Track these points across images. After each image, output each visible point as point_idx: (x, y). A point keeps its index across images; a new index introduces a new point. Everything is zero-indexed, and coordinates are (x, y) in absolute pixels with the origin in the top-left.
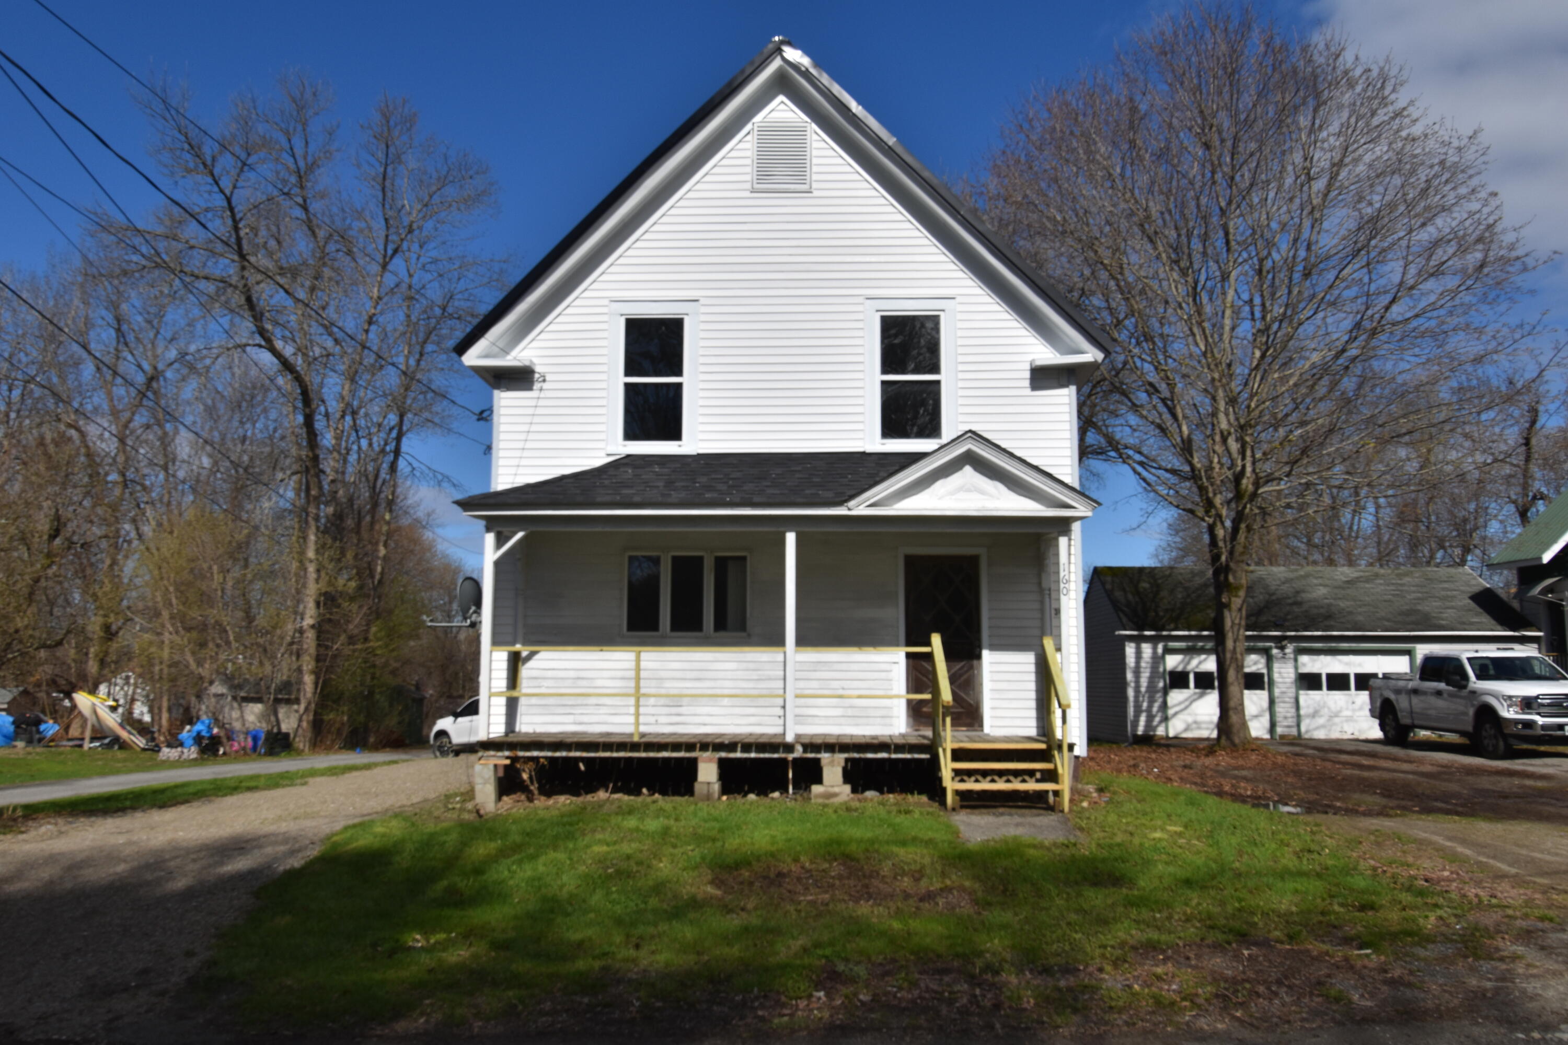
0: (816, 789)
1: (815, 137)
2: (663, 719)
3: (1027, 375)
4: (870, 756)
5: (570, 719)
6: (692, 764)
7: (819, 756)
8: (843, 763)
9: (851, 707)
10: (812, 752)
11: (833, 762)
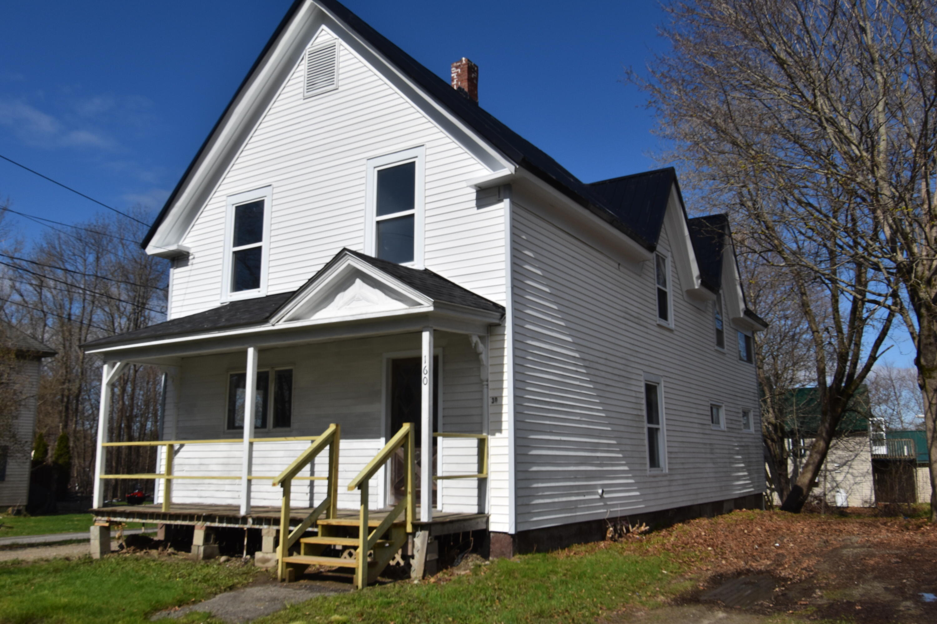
0: (258, 555)
1: (341, 48)
3: (474, 196)
5: (195, 494)
6: (190, 531)
7: (261, 527)
8: (274, 534)
10: (257, 524)
11: (268, 532)
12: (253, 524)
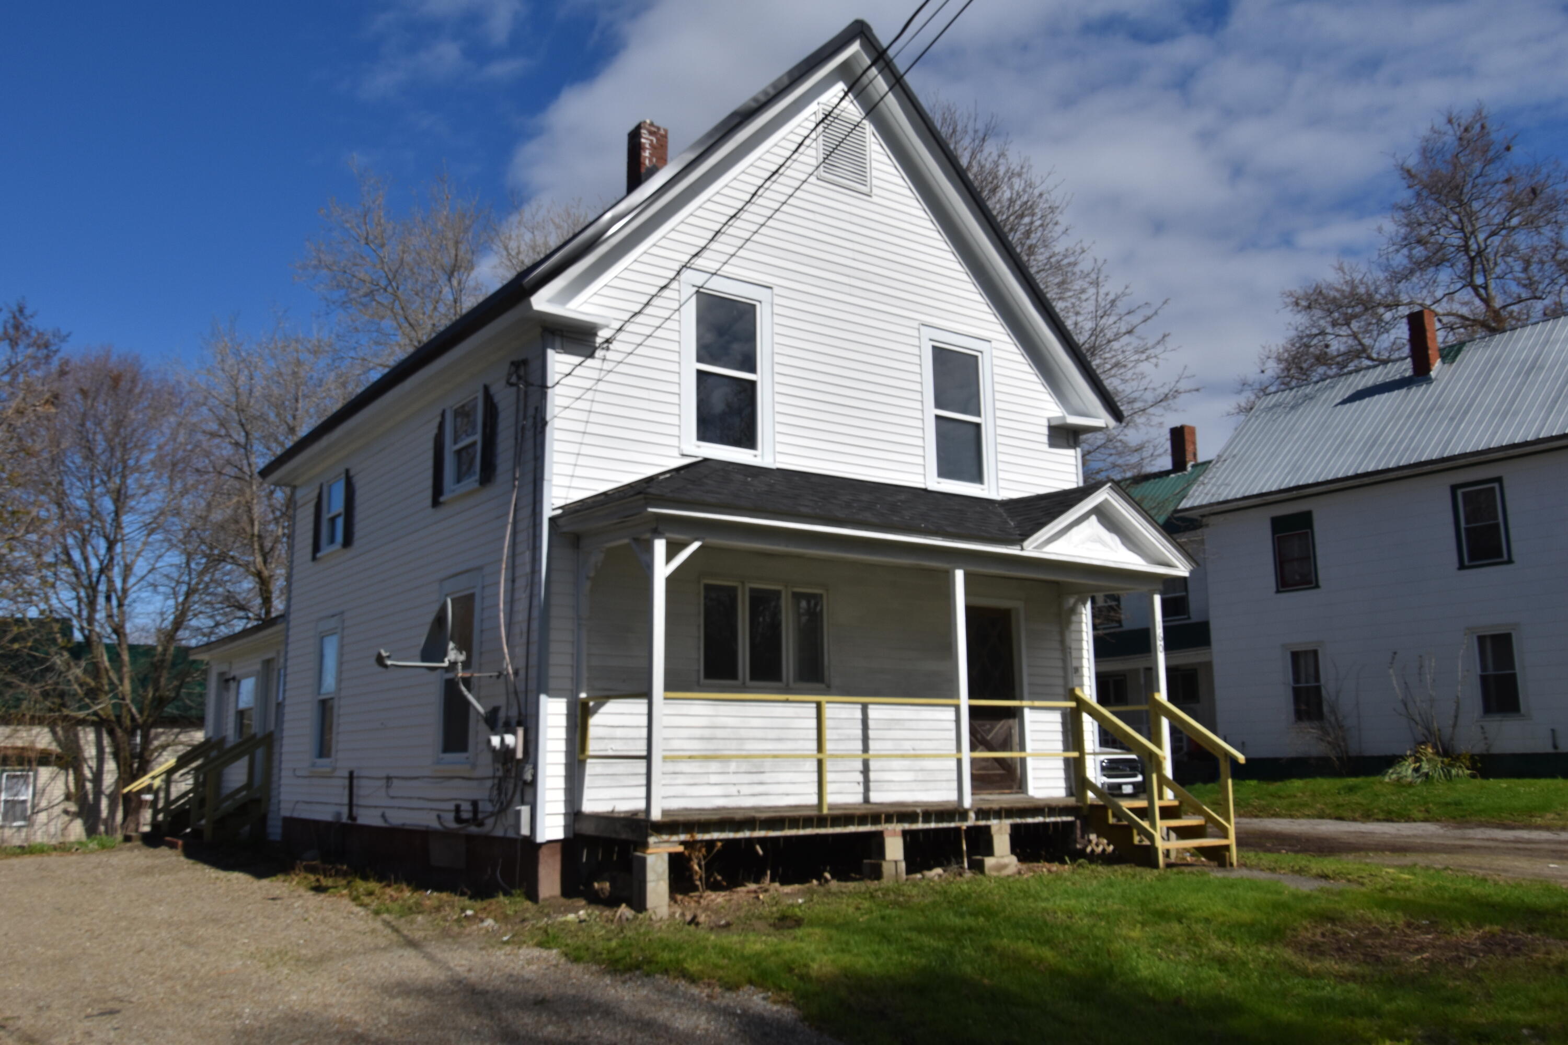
0: (989, 862)
1: (873, 139)
2: (745, 790)
3: (1045, 431)
4: (1030, 820)
6: (878, 840)
7: (988, 823)
8: (1008, 830)
9: (922, 770)
10: (983, 819)
11: (1000, 828)
12: (977, 819)
